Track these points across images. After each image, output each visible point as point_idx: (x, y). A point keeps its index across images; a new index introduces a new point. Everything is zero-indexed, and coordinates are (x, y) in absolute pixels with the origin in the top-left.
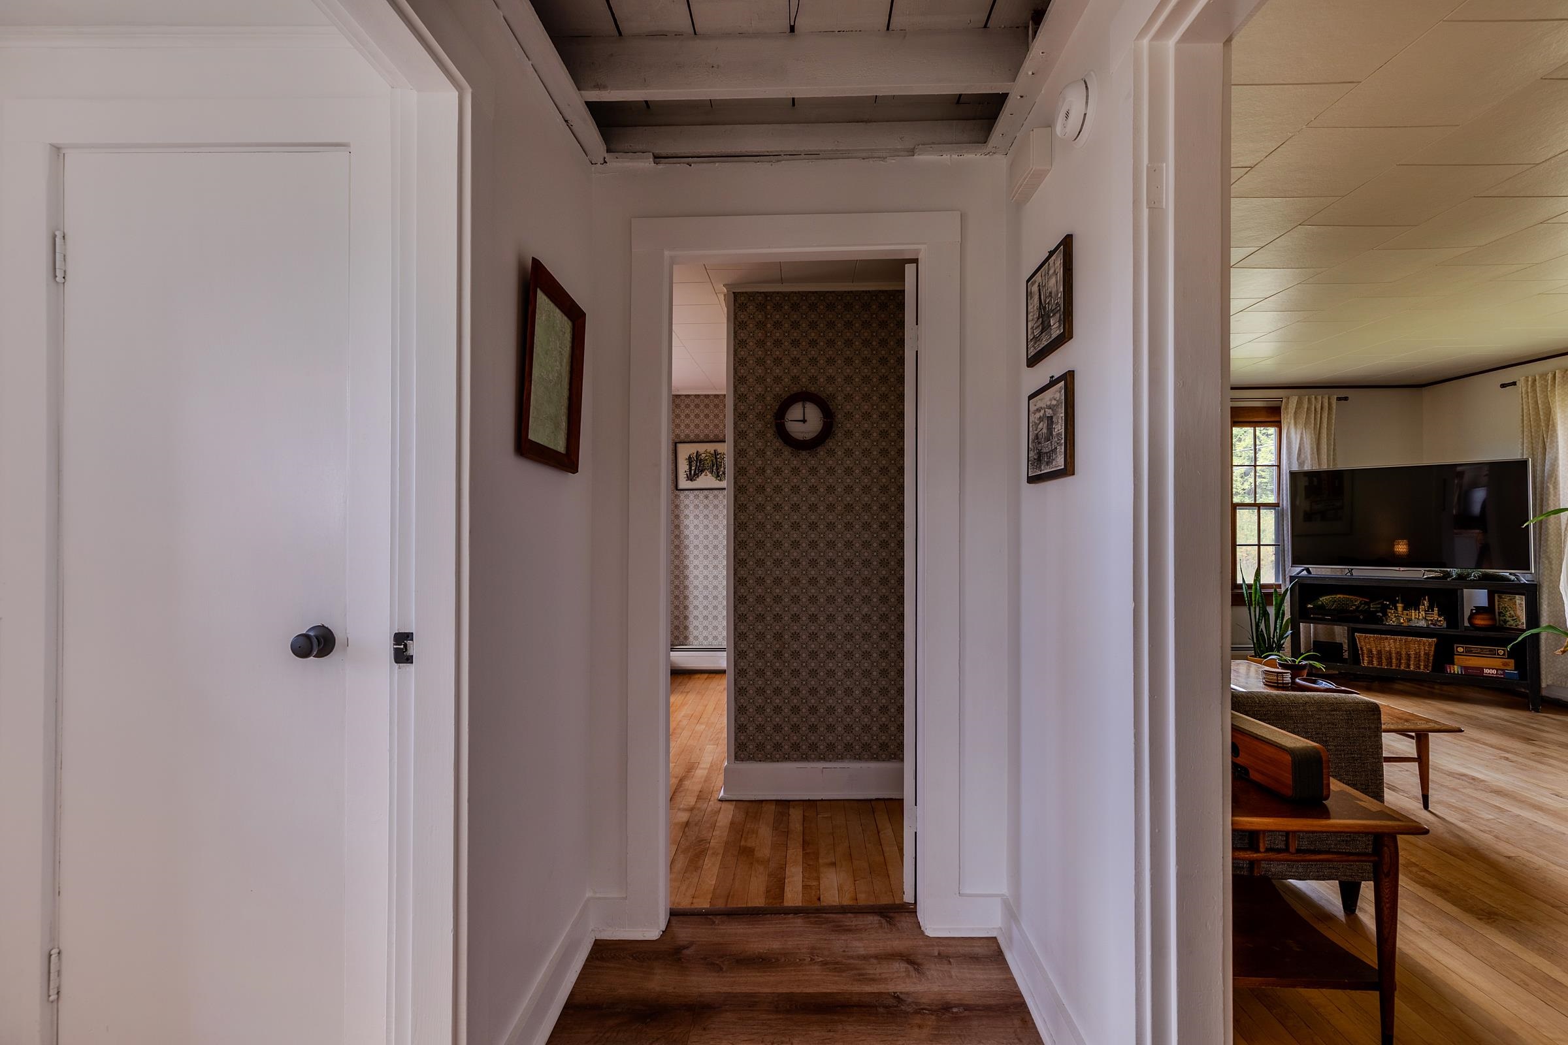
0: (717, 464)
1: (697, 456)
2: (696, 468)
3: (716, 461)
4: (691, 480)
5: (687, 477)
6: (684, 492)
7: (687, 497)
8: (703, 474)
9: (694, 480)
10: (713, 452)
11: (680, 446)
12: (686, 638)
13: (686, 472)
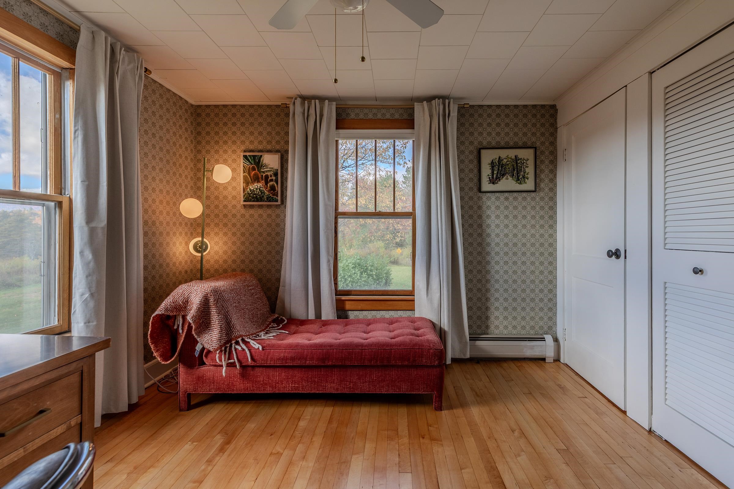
0: (517, 168)
1: (499, 161)
2: (498, 173)
3: (517, 165)
4: (493, 183)
5: (490, 180)
6: (486, 194)
7: (489, 199)
8: (505, 178)
9: (496, 183)
10: (513, 157)
11: (483, 152)
12: (487, 327)
13: (488, 176)
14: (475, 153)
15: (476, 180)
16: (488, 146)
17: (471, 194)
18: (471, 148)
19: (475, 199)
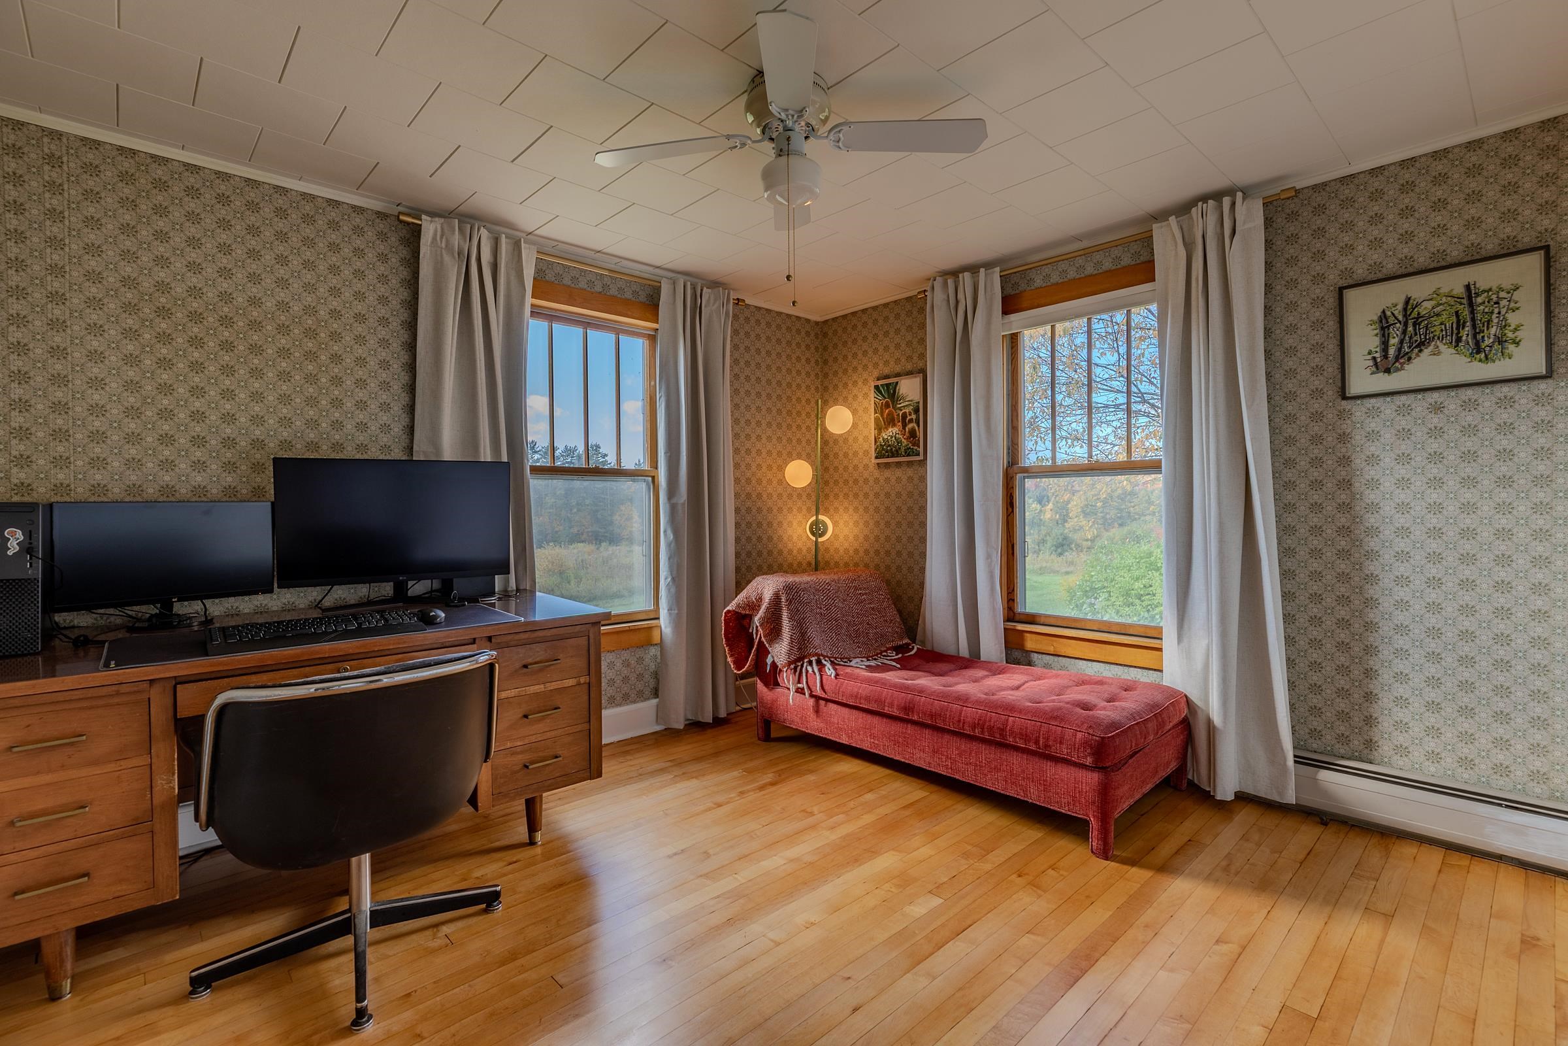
0: (1473, 320)
1: (1405, 309)
2: (1401, 342)
3: (1472, 312)
4: (1388, 371)
5: (1376, 364)
6: (1365, 401)
7: (1373, 413)
8: (1427, 352)
9: (1397, 370)
10: (1459, 290)
12: (1370, 744)
13: (1370, 353)
14: (1331, 301)
15: (1332, 369)
16: (1369, 278)
17: (1316, 406)
18: (1318, 291)
19: (1330, 416)
